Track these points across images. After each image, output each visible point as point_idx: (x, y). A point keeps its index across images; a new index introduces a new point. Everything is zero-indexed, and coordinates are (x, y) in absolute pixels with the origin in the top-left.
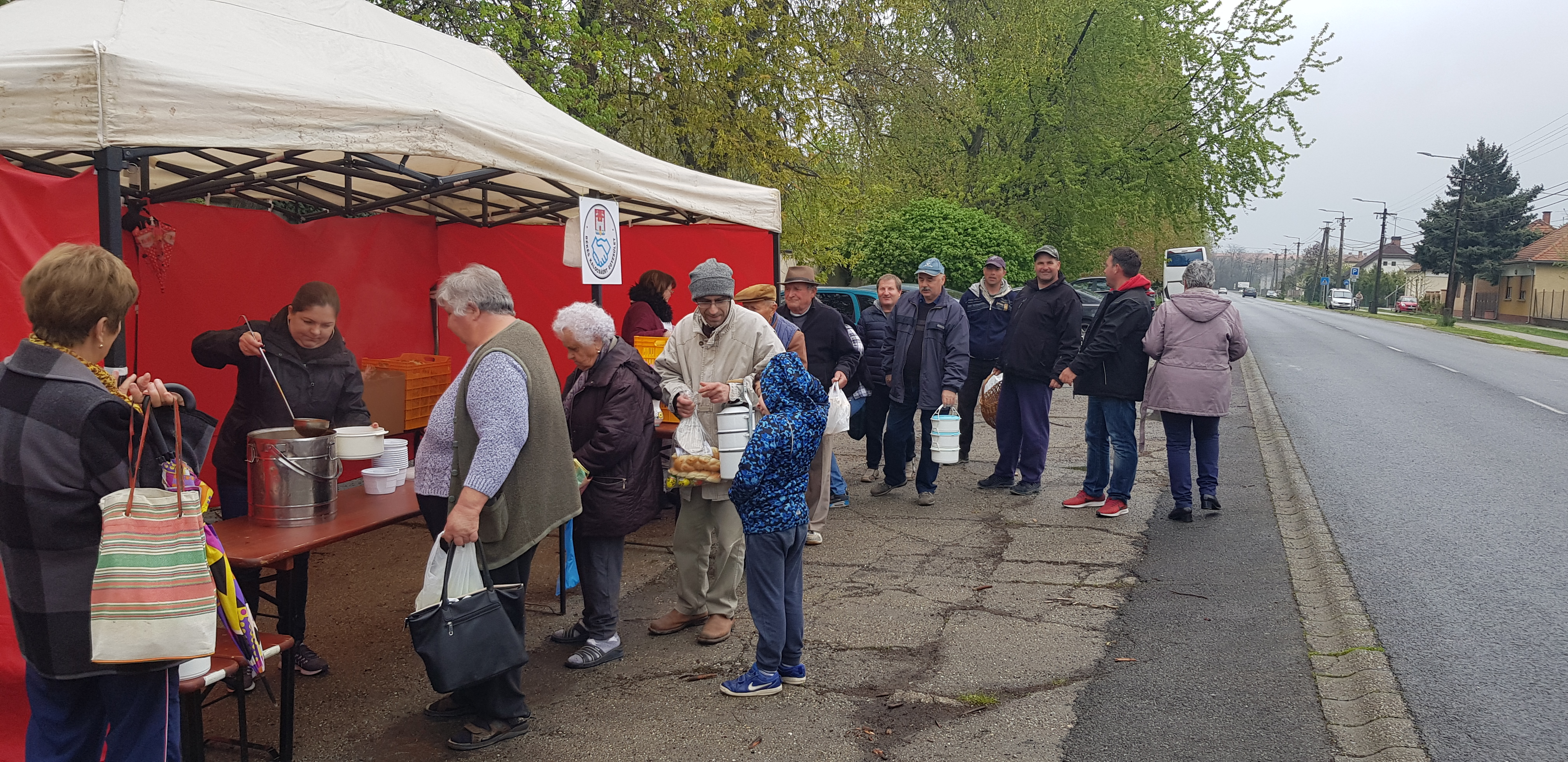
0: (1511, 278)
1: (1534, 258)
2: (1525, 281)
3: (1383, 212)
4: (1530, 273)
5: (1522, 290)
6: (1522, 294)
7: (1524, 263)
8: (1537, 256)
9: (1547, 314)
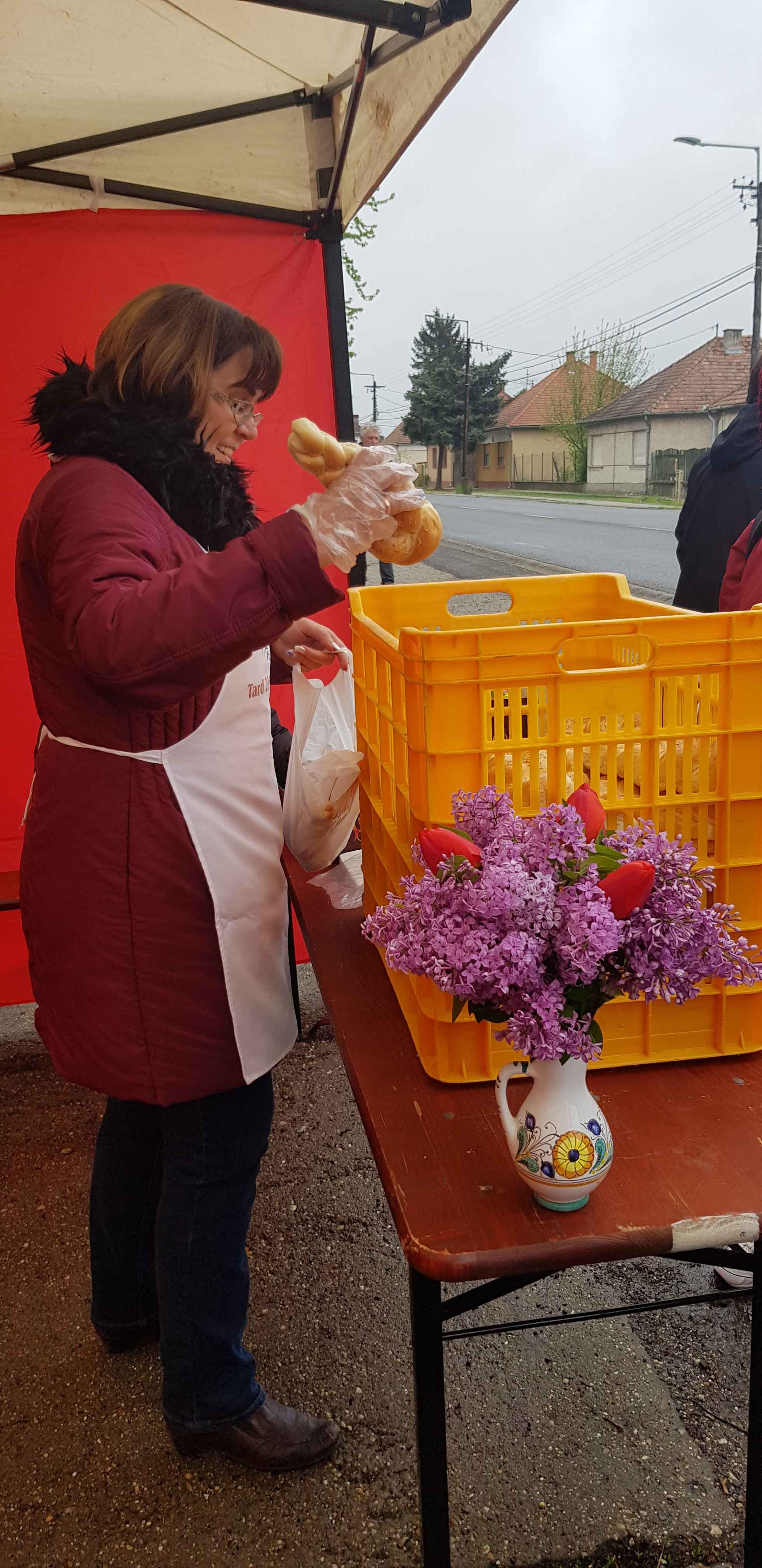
0: (487, 446)
1: (511, 424)
2: (503, 448)
3: (372, 385)
4: (507, 439)
5: (500, 456)
6: (500, 459)
7: (503, 430)
8: (513, 421)
9: (528, 478)
